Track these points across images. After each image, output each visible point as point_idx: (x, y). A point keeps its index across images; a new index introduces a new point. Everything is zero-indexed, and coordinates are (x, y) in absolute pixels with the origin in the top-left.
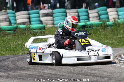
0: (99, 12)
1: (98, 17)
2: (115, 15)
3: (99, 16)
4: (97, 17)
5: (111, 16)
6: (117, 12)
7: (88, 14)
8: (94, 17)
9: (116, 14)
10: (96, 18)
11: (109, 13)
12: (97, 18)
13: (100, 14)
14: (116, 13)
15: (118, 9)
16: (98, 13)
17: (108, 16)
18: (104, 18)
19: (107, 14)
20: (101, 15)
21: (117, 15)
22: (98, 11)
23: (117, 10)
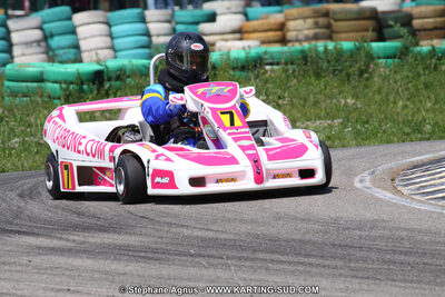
0: (45, 26)
1: (43, 44)
2: (101, 35)
3: (46, 38)
4: (38, 42)
5: (85, 38)
6: (108, 24)
7: (9, 32)
8: (28, 44)
9: (103, 33)
10: (35, 49)
11: (79, 30)
12: (39, 45)
13: (48, 33)
14: (103, 28)
15: (110, 14)
16: (41, 28)
17: (78, 40)
18: (63, 48)
19: (73, 32)
20: (52, 36)
21: (106, 36)
22: (44, 23)
23: (107, 18)
